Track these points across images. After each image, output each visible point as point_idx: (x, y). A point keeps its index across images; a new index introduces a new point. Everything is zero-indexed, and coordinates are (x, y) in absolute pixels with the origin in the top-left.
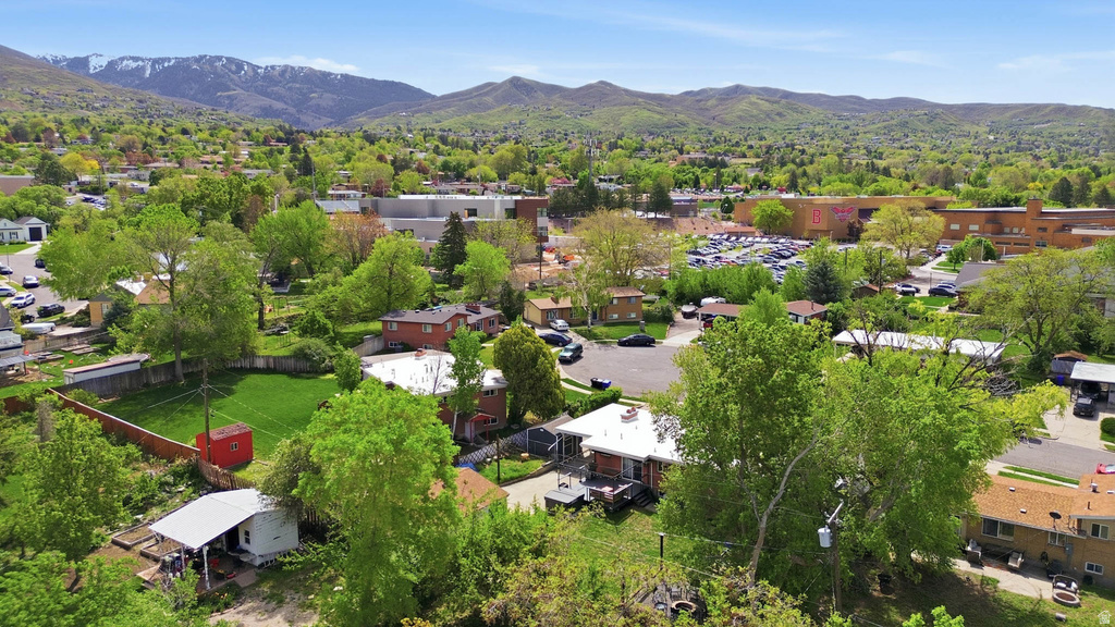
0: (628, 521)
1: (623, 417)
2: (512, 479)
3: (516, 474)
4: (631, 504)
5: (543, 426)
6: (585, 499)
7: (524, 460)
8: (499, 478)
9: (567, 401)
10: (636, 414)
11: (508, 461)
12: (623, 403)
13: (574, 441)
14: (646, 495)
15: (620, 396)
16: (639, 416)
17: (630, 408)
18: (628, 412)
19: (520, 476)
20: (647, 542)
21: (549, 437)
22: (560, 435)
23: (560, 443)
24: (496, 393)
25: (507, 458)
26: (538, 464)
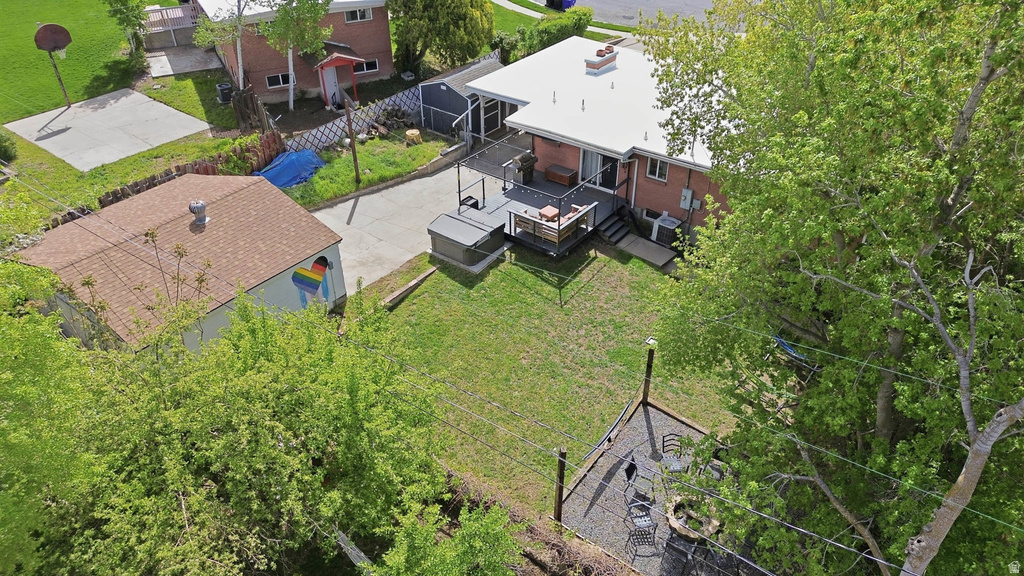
0: (585, 276)
1: (590, 65)
2: (383, 180)
3: (390, 171)
4: (594, 238)
5: (445, 80)
6: (507, 230)
7: (411, 143)
8: (358, 180)
9: (495, 32)
10: (613, 58)
11: (385, 143)
12: (593, 37)
13: (498, 109)
14: (621, 219)
15: (588, 23)
16: (618, 62)
17: (603, 46)
18: (600, 53)
19: (400, 175)
20: (618, 328)
21: (453, 101)
22: (474, 97)
23: (476, 112)
24: (370, 16)
25: (382, 137)
26: (435, 150)
